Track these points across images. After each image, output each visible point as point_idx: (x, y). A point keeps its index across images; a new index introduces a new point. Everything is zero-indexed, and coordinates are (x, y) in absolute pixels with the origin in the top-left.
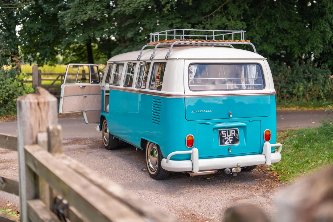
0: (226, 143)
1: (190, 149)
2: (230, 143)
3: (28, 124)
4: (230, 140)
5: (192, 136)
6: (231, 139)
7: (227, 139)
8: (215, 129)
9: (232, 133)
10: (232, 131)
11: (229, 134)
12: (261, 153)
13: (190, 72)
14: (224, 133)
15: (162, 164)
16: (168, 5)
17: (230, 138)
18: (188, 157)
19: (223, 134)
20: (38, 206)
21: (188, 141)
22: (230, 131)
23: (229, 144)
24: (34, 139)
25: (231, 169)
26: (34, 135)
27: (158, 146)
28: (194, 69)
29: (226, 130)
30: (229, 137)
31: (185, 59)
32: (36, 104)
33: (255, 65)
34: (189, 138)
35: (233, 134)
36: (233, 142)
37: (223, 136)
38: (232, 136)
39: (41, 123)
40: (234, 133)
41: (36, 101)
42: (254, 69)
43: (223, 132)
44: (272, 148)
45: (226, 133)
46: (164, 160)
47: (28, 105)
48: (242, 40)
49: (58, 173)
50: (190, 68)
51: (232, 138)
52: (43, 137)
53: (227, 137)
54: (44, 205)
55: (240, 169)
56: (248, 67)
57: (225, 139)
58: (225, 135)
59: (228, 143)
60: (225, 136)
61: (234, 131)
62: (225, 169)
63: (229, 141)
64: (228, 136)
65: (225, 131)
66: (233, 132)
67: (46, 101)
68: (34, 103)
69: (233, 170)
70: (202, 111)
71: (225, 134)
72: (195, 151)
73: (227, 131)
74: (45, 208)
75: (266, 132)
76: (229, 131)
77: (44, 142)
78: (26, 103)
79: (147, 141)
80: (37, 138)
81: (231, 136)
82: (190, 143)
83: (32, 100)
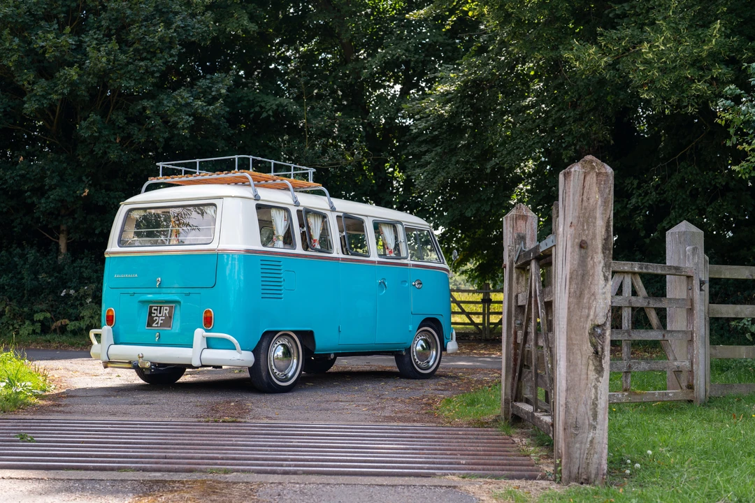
0: (154, 325)
2: (159, 325)
4: (160, 322)
5: (112, 311)
6: (161, 320)
7: (156, 320)
8: (140, 302)
9: (165, 311)
10: (165, 308)
11: (160, 313)
14: (155, 310)
17: (161, 318)
19: (153, 311)
21: (107, 317)
29: (158, 306)
30: (159, 317)
34: (109, 312)
35: (165, 313)
36: (162, 325)
37: (153, 315)
38: (164, 315)
40: (167, 312)
43: (154, 308)
45: (157, 310)
51: (164, 318)
53: (157, 316)
57: (154, 319)
59: (157, 325)
60: (155, 315)
61: (168, 308)
63: (157, 323)
64: (159, 315)
65: (156, 308)
66: (166, 310)
71: (156, 312)
73: (159, 308)
75: (206, 312)
76: (161, 307)
81: (162, 316)
82: (110, 321)
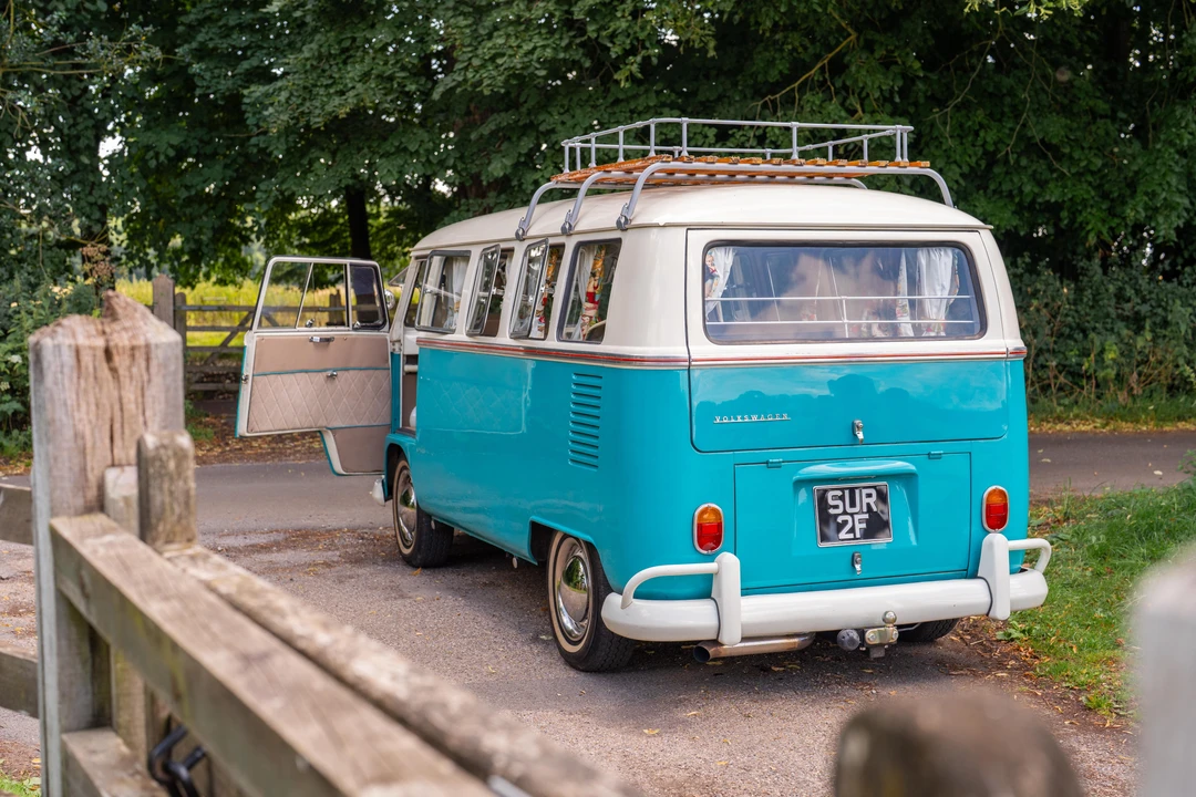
0: (843, 535)
1: (711, 559)
2: (858, 536)
3: (69, 434)
4: (859, 527)
5: (715, 512)
6: (860, 521)
7: (845, 522)
8: (801, 483)
9: (865, 500)
10: (865, 492)
11: (853, 504)
12: (972, 573)
13: (707, 274)
14: (834, 497)
15: (605, 613)
16: (631, 59)
17: (857, 517)
18: (704, 589)
19: (831, 502)
20: (100, 752)
21: (700, 526)
22: (857, 491)
23: (855, 539)
24: (92, 493)
25: (861, 632)
26: (93, 478)
27: (591, 548)
28: (723, 261)
29: (842, 490)
30: (852, 515)
31: (690, 227)
32: (101, 354)
33: (950, 251)
34: (706, 516)
35: (868, 505)
36: (868, 534)
37: (832, 511)
38: (865, 510)
39: (117, 426)
40: (872, 501)
41: (100, 342)
42: (944, 262)
43: (830, 494)
44: (1013, 554)
45: (842, 498)
46: (614, 599)
47: (68, 357)
48: (898, 159)
49: (155, 609)
50: (708, 258)
51: (866, 516)
52: (122, 484)
53: (845, 513)
54: (125, 749)
55: (894, 634)
56: (922, 256)
57: (840, 520)
58: (837, 507)
59: (851, 536)
60: (840, 510)
61: (873, 492)
62: (838, 632)
63: (852, 530)
64: (849, 510)
65: (839, 493)
66: (869, 496)
67: (141, 341)
68: (93, 348)
69: (869, 634)
70: (755, 418)
71: (839, 503)
72: (728, 565)
73: (847, 492)
74: (126, 763)
75: (990, 494)
76: (852, 490)
77: (126, 500)
78: (58, 347)
79: (551, 532)
80: (101, 487)
81: (861, 512)
82: (710, 537)
83: (82, 341)
